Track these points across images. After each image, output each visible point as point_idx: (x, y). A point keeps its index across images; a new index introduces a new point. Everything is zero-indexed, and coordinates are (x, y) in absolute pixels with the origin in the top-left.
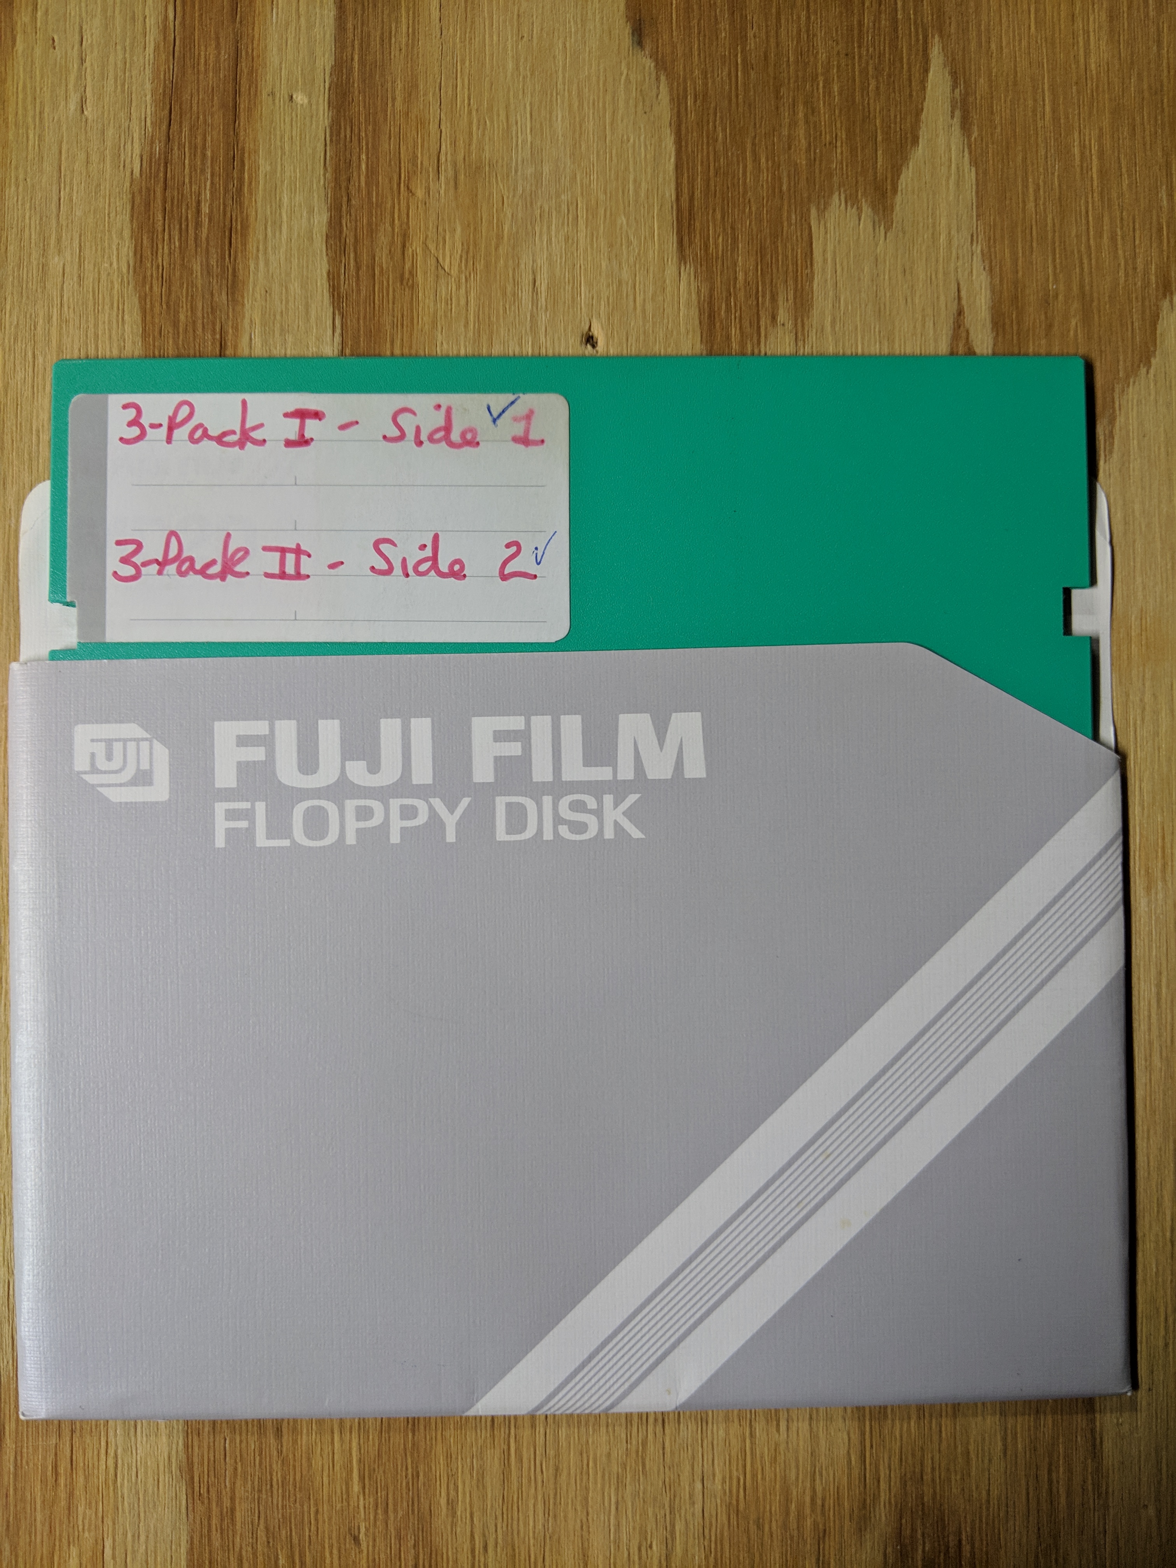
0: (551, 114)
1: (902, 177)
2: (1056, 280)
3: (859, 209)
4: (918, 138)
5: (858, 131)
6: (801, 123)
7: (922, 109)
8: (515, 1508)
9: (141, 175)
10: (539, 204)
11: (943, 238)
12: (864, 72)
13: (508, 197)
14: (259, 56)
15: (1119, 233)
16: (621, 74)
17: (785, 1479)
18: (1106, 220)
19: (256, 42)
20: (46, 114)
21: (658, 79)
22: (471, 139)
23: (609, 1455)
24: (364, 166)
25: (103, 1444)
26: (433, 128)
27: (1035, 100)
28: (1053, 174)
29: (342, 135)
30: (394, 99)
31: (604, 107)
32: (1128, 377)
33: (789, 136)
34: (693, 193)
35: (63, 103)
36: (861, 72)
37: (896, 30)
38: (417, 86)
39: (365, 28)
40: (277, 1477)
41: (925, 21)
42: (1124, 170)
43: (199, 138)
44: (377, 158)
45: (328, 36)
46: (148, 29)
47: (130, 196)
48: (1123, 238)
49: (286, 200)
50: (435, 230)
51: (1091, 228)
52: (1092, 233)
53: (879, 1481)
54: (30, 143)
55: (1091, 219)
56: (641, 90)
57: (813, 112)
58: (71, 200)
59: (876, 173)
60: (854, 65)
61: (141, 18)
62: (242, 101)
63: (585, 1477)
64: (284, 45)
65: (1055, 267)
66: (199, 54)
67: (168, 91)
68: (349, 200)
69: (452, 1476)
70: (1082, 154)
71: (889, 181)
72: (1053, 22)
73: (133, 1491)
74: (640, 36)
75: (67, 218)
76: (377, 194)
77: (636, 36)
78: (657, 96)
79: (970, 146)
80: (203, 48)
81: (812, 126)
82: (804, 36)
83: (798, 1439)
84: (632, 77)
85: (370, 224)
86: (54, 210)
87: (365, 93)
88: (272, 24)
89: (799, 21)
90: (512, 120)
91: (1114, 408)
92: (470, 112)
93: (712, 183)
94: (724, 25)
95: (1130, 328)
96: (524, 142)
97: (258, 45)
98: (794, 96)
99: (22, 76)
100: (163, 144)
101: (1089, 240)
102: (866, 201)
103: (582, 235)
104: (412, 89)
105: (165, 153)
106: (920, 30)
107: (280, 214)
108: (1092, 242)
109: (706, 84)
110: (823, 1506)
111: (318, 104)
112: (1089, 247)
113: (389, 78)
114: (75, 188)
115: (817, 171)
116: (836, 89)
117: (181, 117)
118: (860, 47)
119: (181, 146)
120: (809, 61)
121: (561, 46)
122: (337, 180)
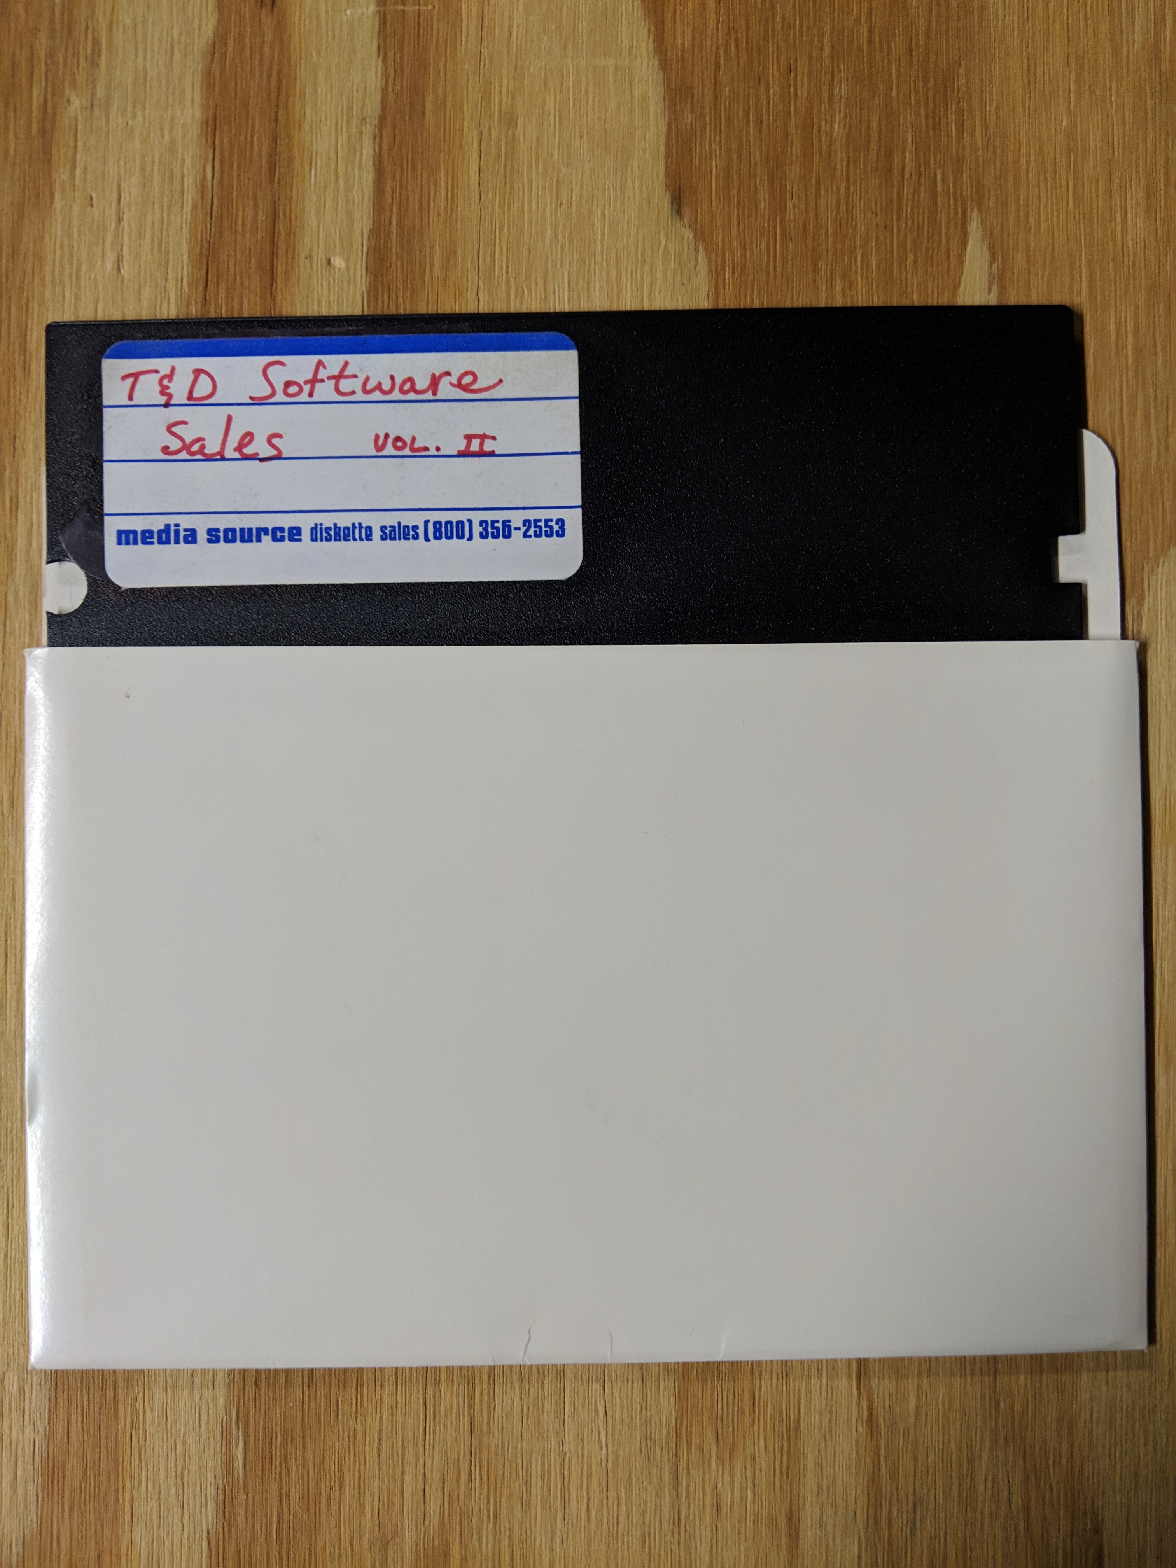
12: (902, 245)
14: (296, 219)
15: (1152, 411)
16: (660, 244)
18: (1140, 398)
19: (294, 204)
20: (83, 273)
21: (696, 250)
30: (432, 265)
31: (642, 278)
32: (1157, 557)
35: (100, 262)
36: (898, 247)
37: (935, 203)
38: (455, 252)
39: (404, 192)
41: (964, 194)
42: (1159, 349)
45: (366, 199)
46: (186, 189)
48: (1157, 417)
51: (1125, 407)
56: (680, 262)
60: (892, 238)
61: (179, 178)
62: (279, 263)
64: (322, 206)
66: (237, 214)
67: (204, 251)
70: (1118, 330)
72: (1091, 197)
78: (696, 267)
80: (241, 209)
82: (843, 208)
84: (671, 247)
87: (402, 258)
88: (310, 185)
89: (839, 192)
91: (1143, 590)
94: (764, 196)
95: (1160, 507)
97: (296, 206)
99: (59, 233)
104: (450, 253)
106: (959, 203)
109: (744, 256)
111: (355, 268)
113: (428, 244)
116: (874, 263)
117: (218, 280)
118: (898, 219)
120: (848, 233)
121: (599, 214)
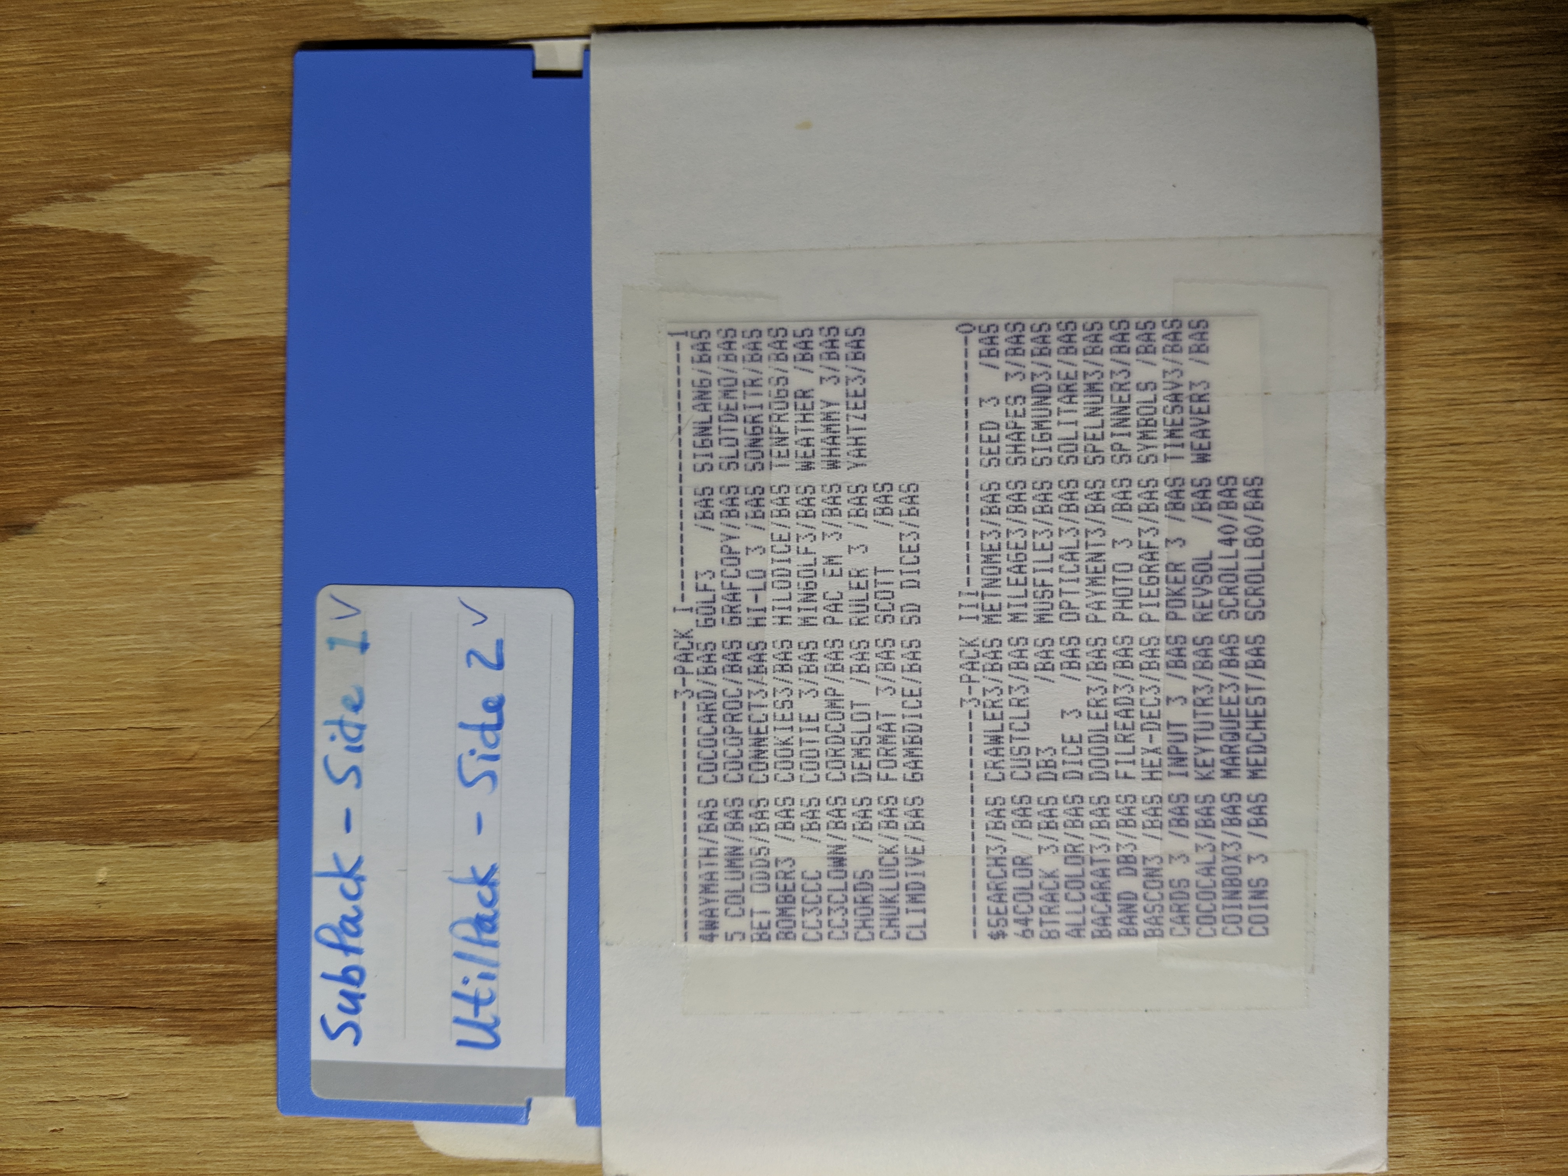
0: (107, 616)
1: (157, 249)
2: (257, 86)
3: (193, 292)
4: (117, 235)
5: (111, 297)
6: (105, 356)
7: (86, 232)
8: (1547, 594)
9: (188, 1035)
10: (200, 624)
11: (219, 205)
13: (195, 656)
17: (1507, 317)
22: (137, 697)
23: (1490, 499)
24: (169, 806)
25: (1497, 1019)
26: (126, 736)
27: (73, 115)
28: (148, 94)
29: (138, 830)
33: (118, 368)
34: (183, 465)
40: (1524, 839)
43: (147, 977)
44: (160, 792)
47: (211, 1046)
49: (207, 886)
50: (232, 730)
52: (207, 51)
53: (1506, 220)
54: (161, 1150)
55: (192, 53)
57: (94, 344)
58: (217, 1106)
59: (154, 277)
63: (1514, 523)
65: (244, 88)
68: (205, 820)
69: (1518, 660)
71: (161, 263)
73: (1544, 986)
74: (22, 526)
75: (236, 1110)
76: (197, 791)
77: (23, 531)
79: (122, 181)
81: (108, 345)
83: (1466, 305)
85: (227, 798)
86: (228, 1123)
90: (114, 655)
92: (108, 699)
93: (173, 445)
96: (136, 641)
98: (78, 365)
100: (155, 1014)
101: (214, 54)
102: (183, 285)
103: (230, 578)
105: (165, 1012)
107: (223, 890)
108: (215, 51)
110: (1533, 277)
112: (220, 54)
114: (204, 1103)
115: (153, 337)
119: (156, 995)
122: (184, 834)
